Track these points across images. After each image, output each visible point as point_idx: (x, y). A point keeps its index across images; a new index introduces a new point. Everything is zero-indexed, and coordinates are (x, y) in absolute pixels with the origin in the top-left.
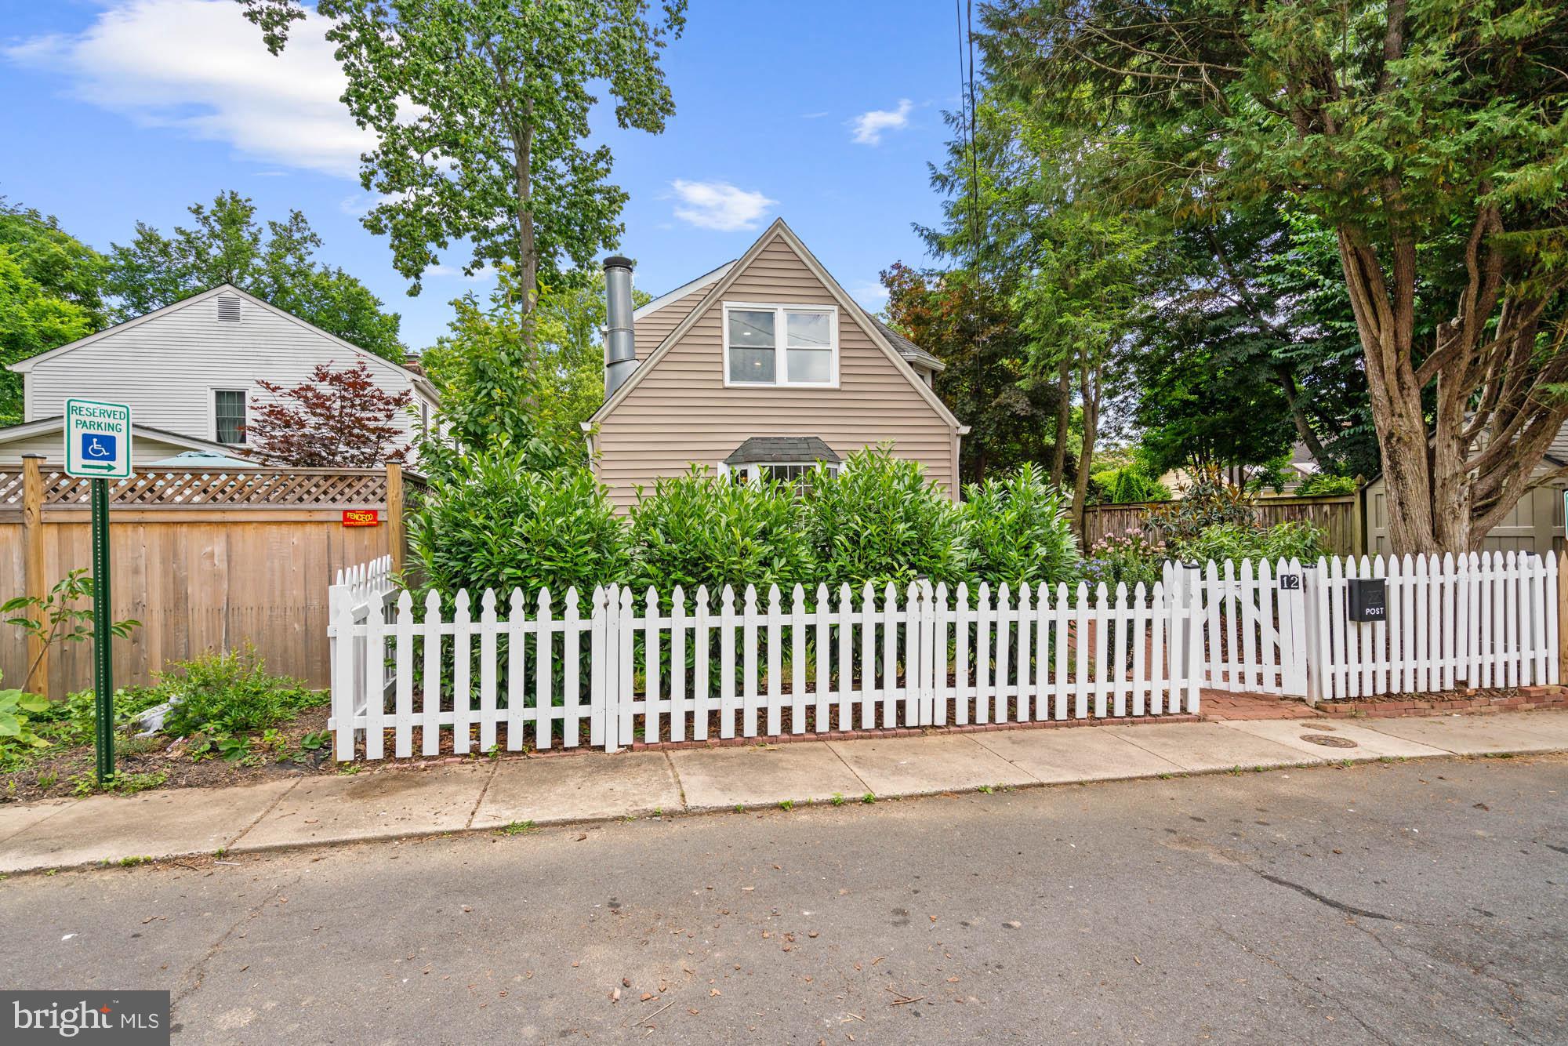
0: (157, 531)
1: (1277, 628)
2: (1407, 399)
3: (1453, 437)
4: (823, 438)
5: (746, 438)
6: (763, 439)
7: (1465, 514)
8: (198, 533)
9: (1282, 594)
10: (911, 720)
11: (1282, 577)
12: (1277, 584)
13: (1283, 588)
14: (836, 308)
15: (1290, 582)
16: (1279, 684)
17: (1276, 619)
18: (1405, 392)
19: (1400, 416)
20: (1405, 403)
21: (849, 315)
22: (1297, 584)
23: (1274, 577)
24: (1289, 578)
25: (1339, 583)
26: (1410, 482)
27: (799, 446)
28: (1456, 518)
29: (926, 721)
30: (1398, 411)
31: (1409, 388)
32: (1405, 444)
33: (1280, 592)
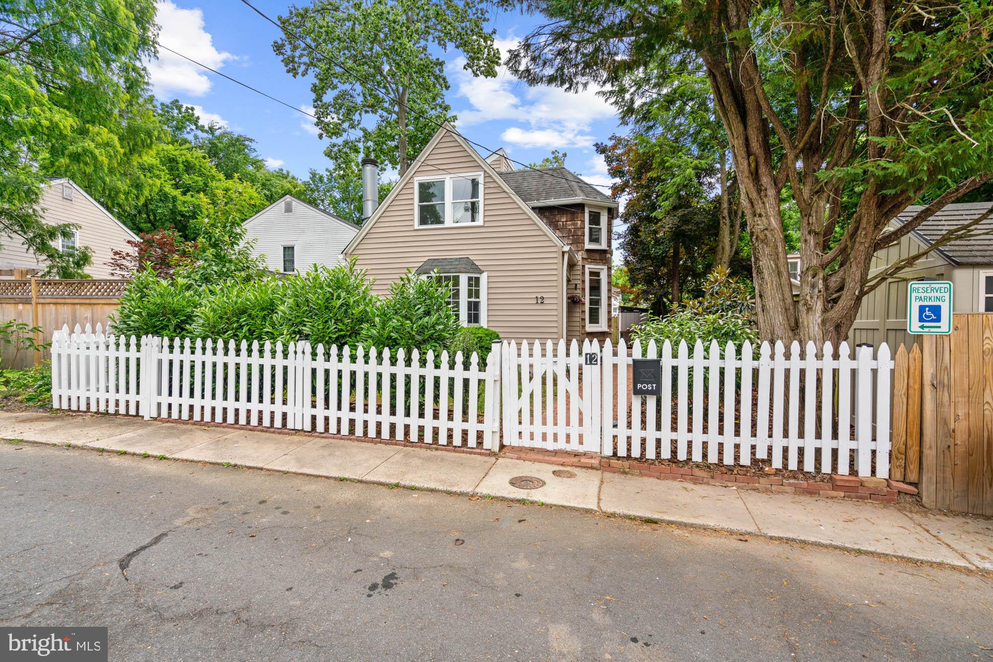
0: (70, 307)
1: (581, 396)
2: (765, 200)
3: (810, 233)
4: (471, 258)
5: (425, 259)
6: (434, 260)
7: (819, 306)
8: (83, 308)
9: (586, 369)
10: (290, 425)
11: (586, 354)
12: (582, 360)
13: (586, 364)
14: (482, 173)
15: (591, 359)
16: (581, 443)
17: (581, 389)
18: (763, 194)
19: (760, 215)
20: (764, 203)
21: (490, 176)
22: (596, 361)
23: (580, 354)
24: (591, 355)
25: (624, 361)
26: (766, 276)
27: (453, 263)
28: (809, 309)
29: (299, 427)
30: (758, 211)
31: (766, 190)
32: (762, 241)
33: (585, 367)
